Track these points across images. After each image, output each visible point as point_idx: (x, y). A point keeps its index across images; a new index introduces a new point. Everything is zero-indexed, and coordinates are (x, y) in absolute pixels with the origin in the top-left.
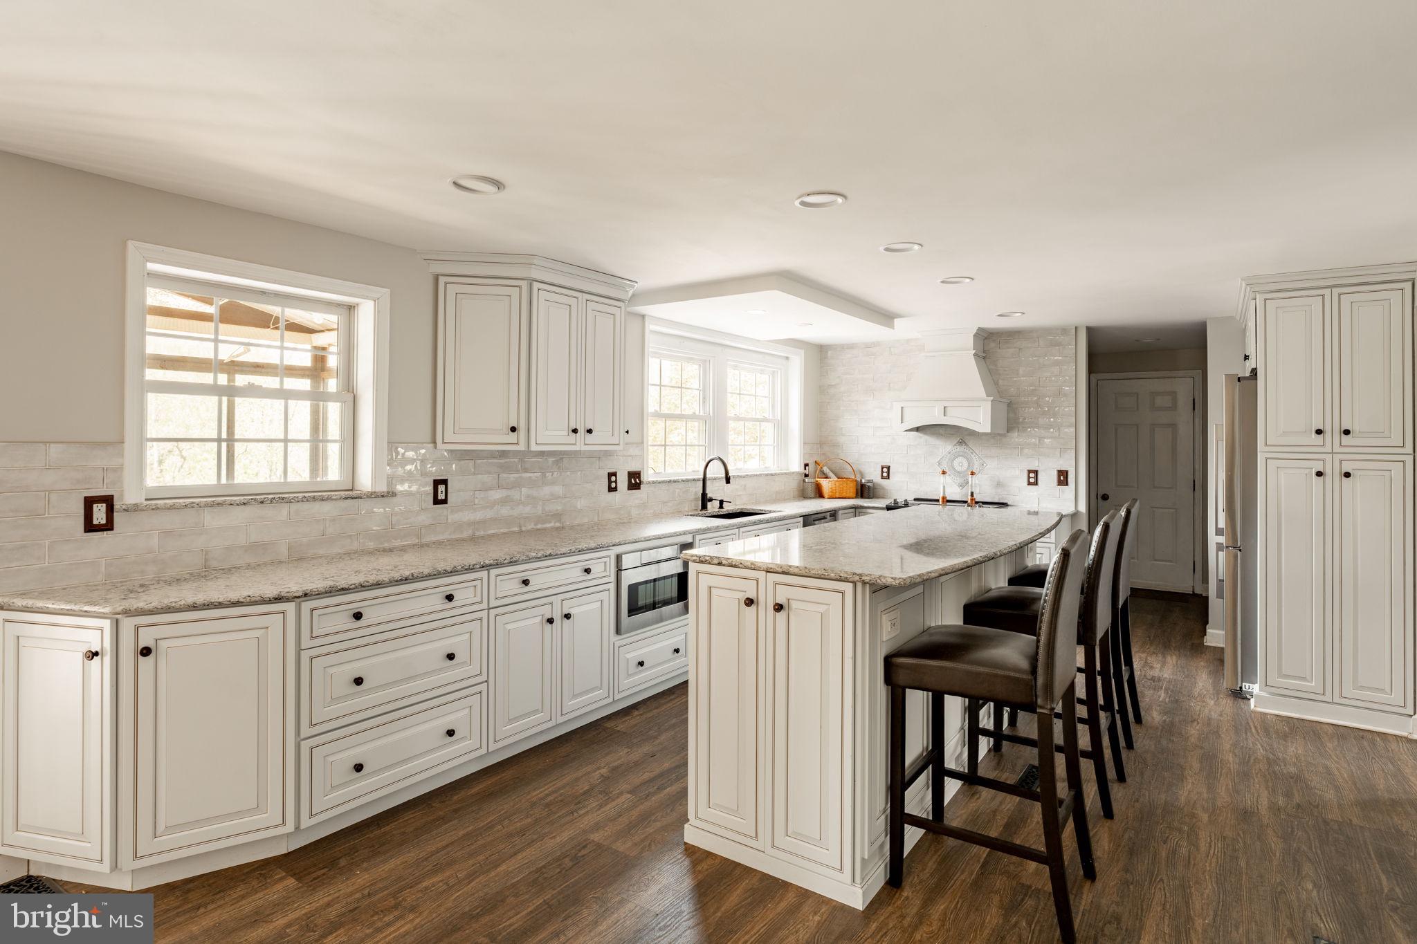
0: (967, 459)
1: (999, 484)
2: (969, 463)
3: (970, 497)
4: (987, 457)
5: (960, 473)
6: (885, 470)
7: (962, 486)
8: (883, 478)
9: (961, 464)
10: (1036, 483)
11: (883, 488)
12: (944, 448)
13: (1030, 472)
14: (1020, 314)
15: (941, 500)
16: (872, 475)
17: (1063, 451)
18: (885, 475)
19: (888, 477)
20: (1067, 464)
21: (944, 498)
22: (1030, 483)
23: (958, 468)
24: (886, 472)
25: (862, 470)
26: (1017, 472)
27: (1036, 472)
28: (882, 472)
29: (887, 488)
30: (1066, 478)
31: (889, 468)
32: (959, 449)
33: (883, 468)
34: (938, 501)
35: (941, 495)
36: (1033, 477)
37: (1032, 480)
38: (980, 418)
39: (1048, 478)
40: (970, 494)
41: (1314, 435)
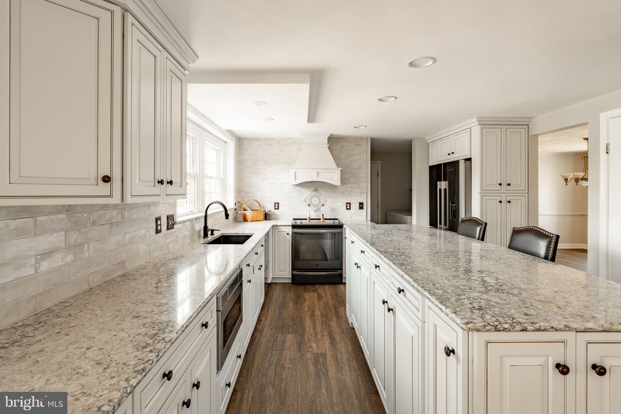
0: (318, 198)
1: (333, 210)
2: (319, 200)
3: (322, 217)
4: (328, 197)
5: (315, 205)
6: (277, 205)
7: (316, 211)
8: (275, 209)
9: (315, 201)
10: (350, 209)
11: (275, 214)
12: (307, 193)
13: (347, 203)
14: (364, 127)
15: (308, 219)
16: (269, 207)
17: (361, 193)
18: (277, 207)
19: (278, 209)
20: (363, 200)
21: (309, 218)
22: (347, 209)
23: (314, 203)
24: (277, 206)
25: (263, 205)
26: (342, 204)
27: (350, 204)
28: (275, 206)
29: (277, 214)
30: (363, 206)
31: (278, 204)
32: (314, 193)
33: (275, 204)
34: (306, 219)
35: (308, 217)
36: (348, 206)
37: (348, 207)
38: (334, 178)
39: (355, 206)
40: (322, 215)
41: (498, 186)
